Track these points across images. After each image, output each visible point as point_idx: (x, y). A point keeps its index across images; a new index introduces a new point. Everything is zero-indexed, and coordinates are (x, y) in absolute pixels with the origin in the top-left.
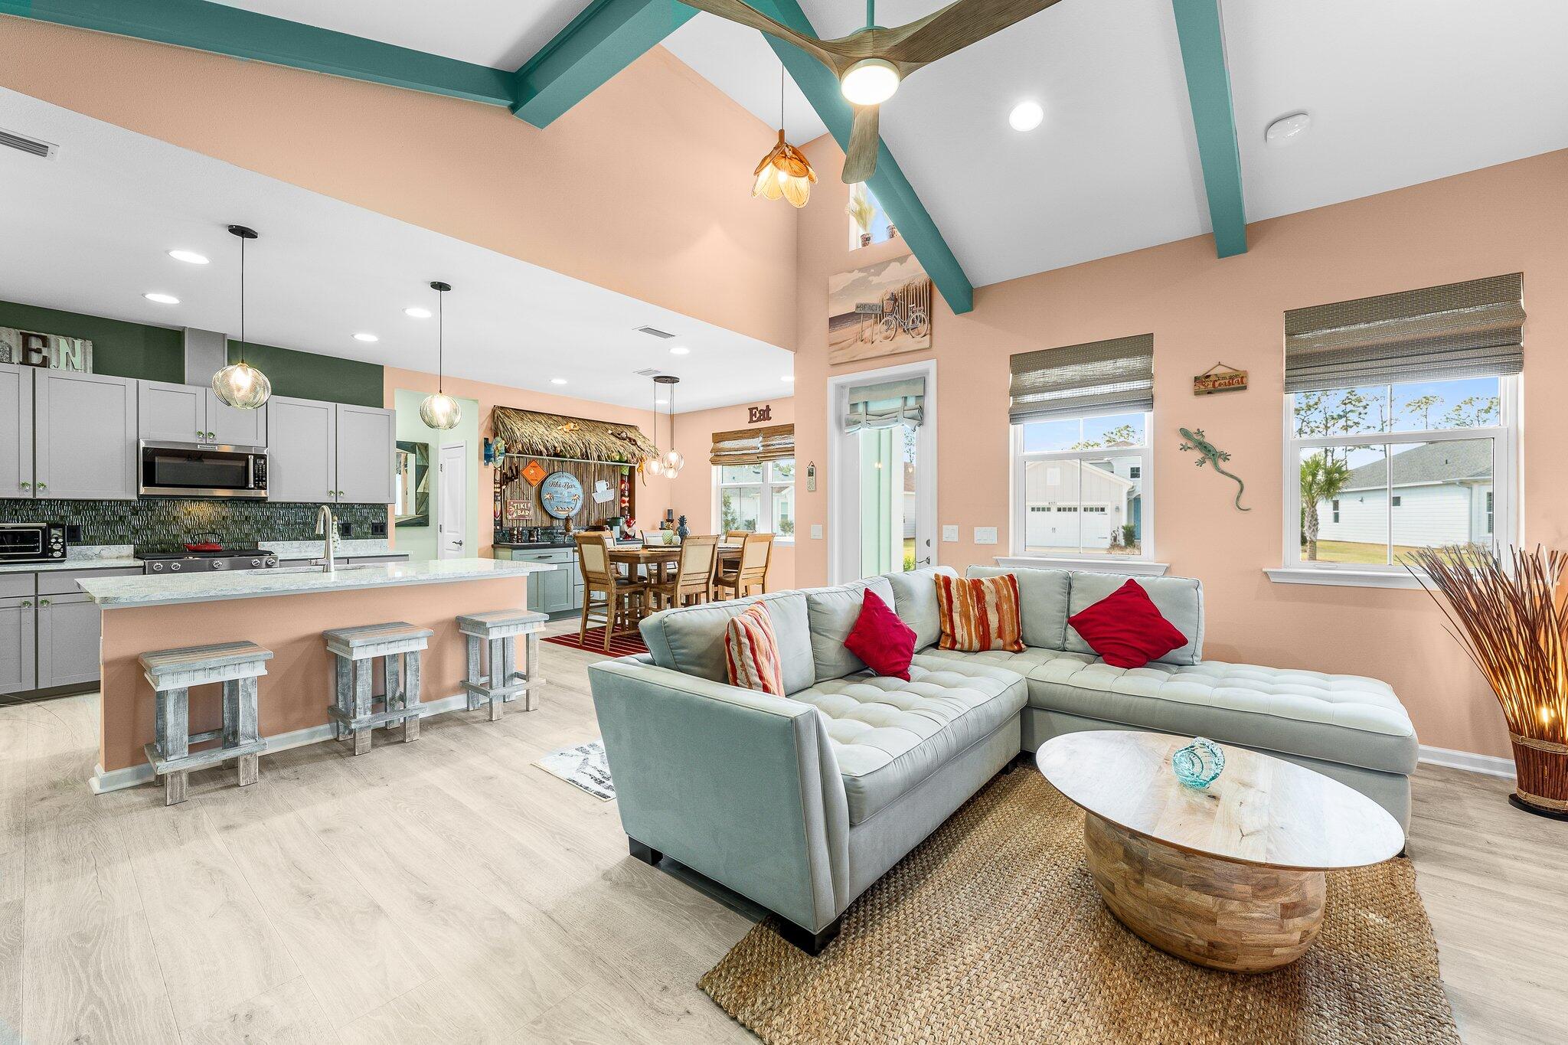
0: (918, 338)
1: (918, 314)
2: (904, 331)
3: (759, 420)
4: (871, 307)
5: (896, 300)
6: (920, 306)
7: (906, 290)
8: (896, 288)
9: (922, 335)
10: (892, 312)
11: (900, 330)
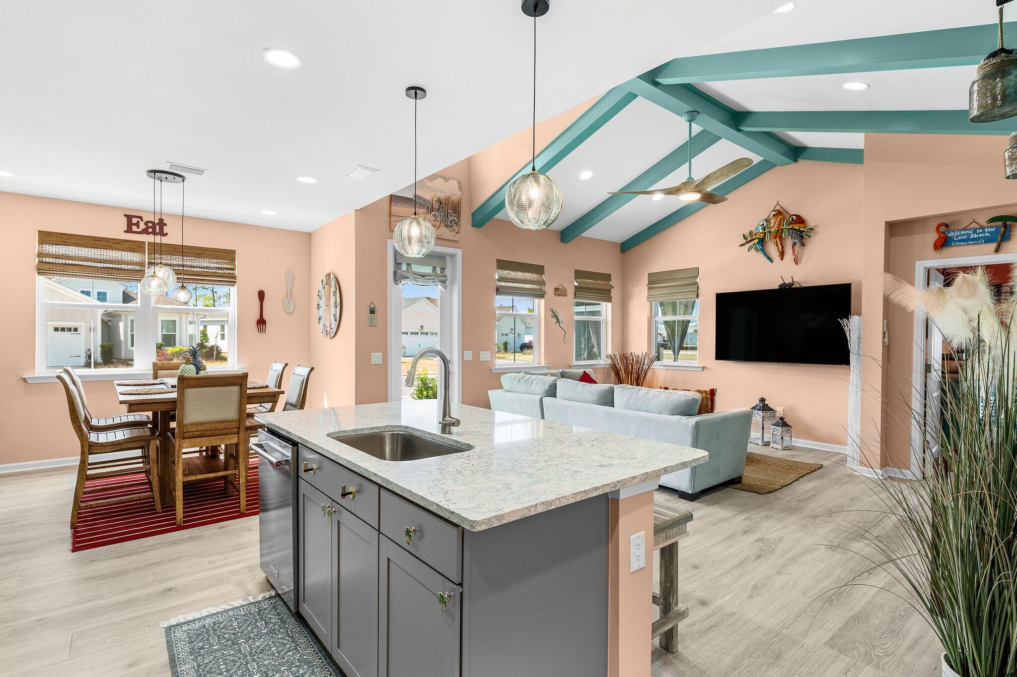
0: (453, 233)
1: (454, 218)
2: (446, 226)
3: (145, 231)
4: (425, 200)
5: (441, 204)
6: (455, 213)
7: (448, 199)
8: (442, 196)
9: (456, 232)
10: (438, 210)
11: (443, 224)
